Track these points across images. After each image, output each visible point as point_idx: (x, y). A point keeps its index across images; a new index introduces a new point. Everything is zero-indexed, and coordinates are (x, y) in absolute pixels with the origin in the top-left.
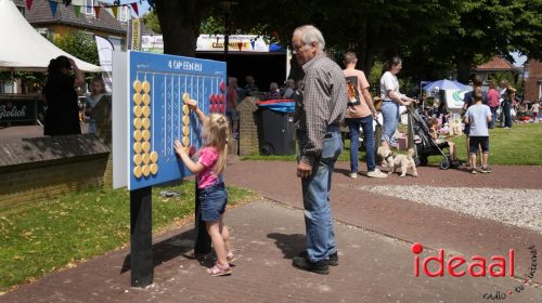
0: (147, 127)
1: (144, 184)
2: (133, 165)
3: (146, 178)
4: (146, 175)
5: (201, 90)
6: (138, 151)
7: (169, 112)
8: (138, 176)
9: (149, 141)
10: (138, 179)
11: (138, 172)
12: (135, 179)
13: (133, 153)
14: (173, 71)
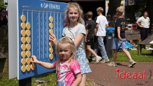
0: (29, 42)
1: (27, 76)
2: (21, 64)
3: (29, 72)
4: (28, 70)
5: (59, 21)
6: (24, 56)
7: (41, 33)
8: (24, 71)
9: (30, 50)
10: (24, 73)
11: (24, 69)
12: (22, 73)
13: (21, 57)
14: (43, 9)
